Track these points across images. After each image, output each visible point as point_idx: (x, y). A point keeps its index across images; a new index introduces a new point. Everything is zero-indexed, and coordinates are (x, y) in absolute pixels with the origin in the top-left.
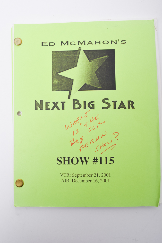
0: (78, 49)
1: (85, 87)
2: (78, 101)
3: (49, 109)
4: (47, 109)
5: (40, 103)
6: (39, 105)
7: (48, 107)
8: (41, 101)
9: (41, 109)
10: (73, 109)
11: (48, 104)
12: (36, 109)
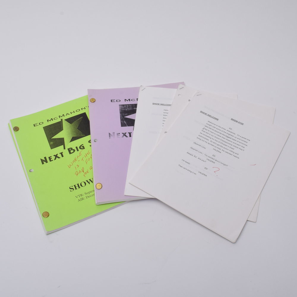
0: (60, 121)
1: (73, 139)
2: (71, 148)
3: (52, 160)
4: (50, 161)
5: (44, 160)
6: (44, 161)
7: (51, 160)
8: (45, 158)
9: (47, 162)
10: (70, 154)
11: (51, 158)
12: (43, 163)
